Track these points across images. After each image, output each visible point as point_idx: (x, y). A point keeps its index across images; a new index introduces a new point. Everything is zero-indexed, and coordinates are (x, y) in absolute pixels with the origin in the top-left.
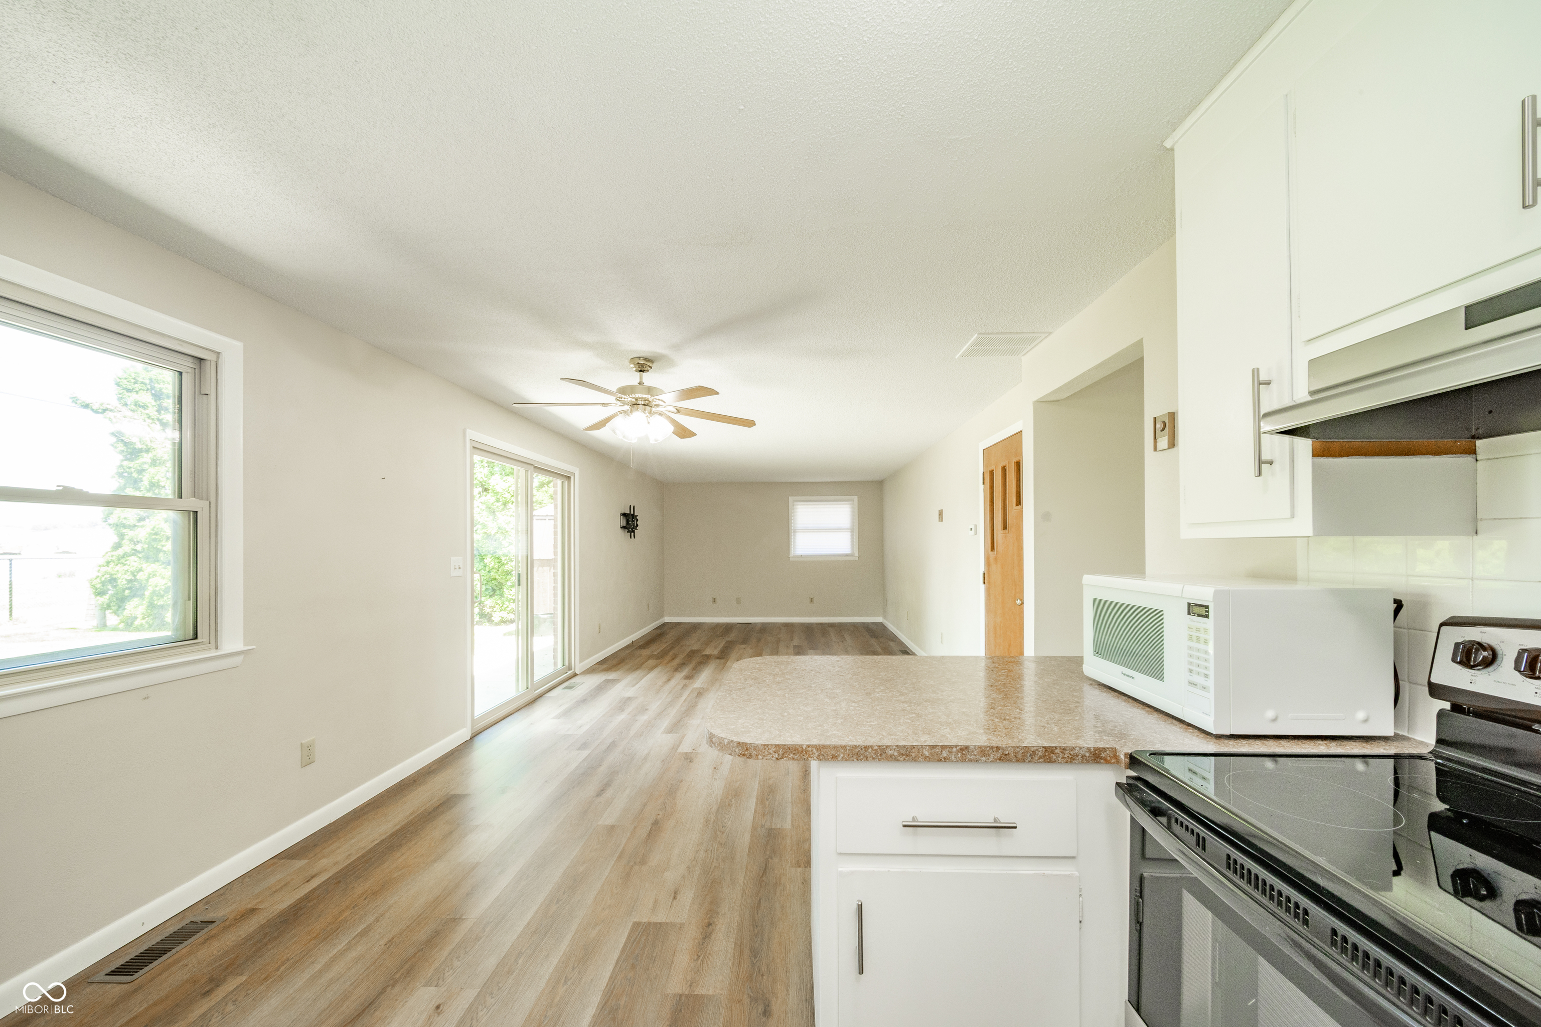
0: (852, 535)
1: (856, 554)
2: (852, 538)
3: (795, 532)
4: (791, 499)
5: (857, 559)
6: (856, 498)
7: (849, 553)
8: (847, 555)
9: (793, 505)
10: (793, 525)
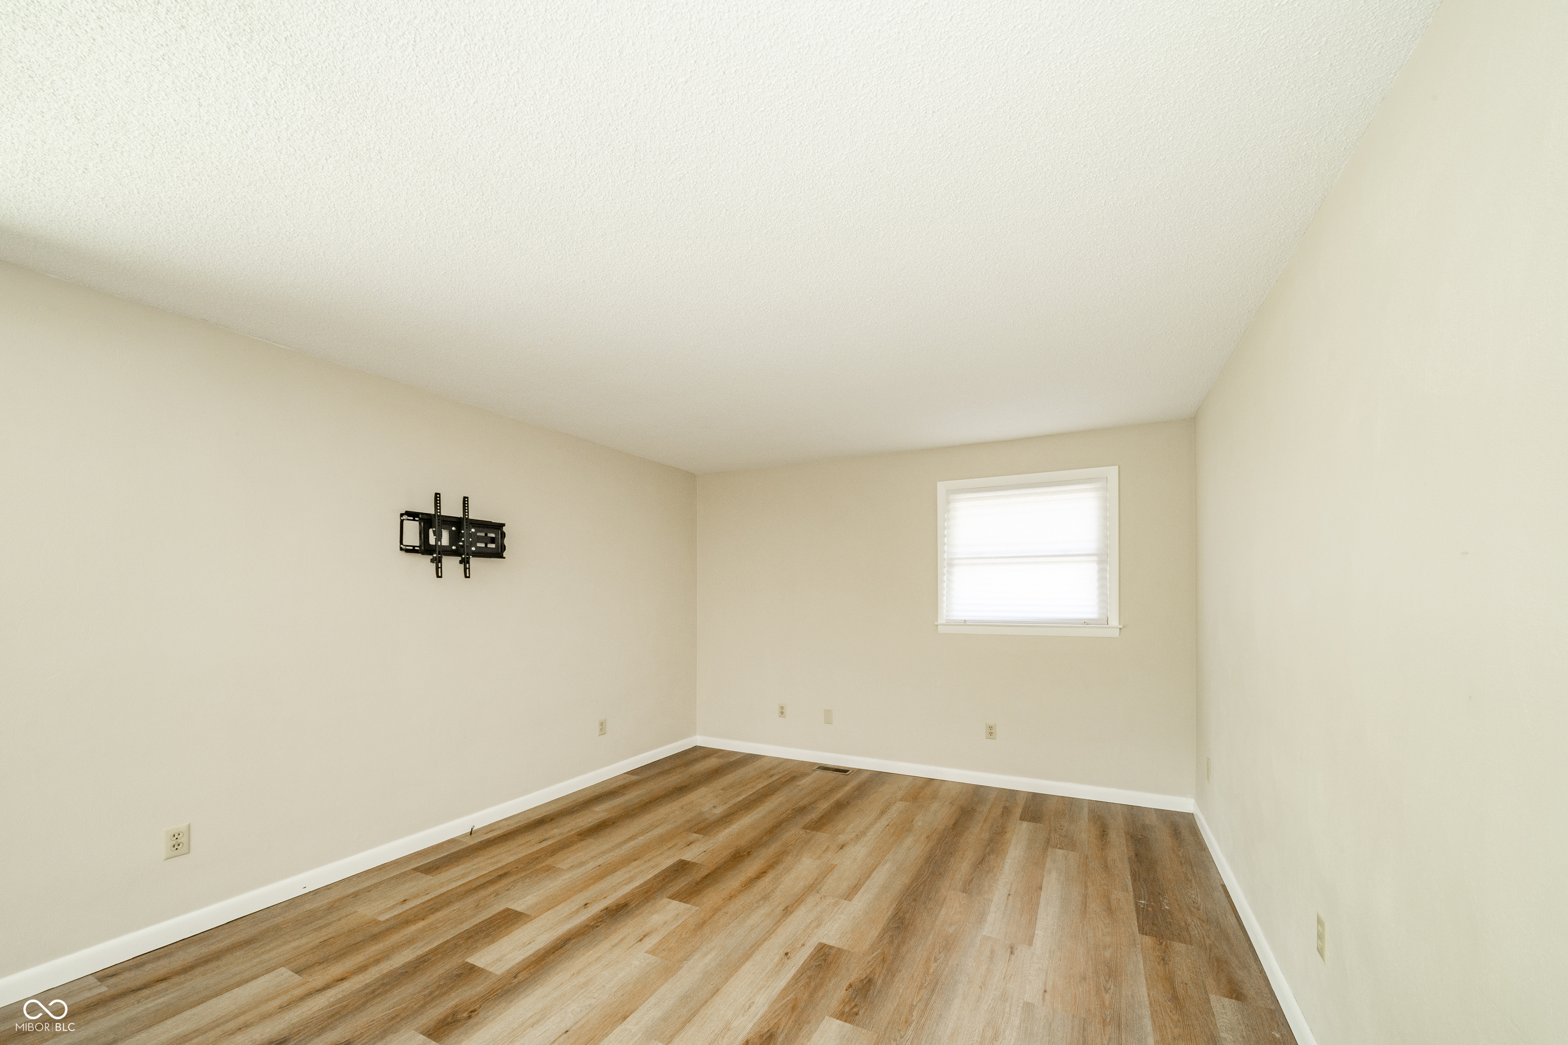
0: (1102, 571)
1: (1114, 622)
2: (1102, 579)
3: (951, 565)
4: (942, 487)
5: (1116, 633)
6: (1112, 472)
7: (1094, 615)
8: (1086, 623)
9: (948, 502)
10: (946, 548)
